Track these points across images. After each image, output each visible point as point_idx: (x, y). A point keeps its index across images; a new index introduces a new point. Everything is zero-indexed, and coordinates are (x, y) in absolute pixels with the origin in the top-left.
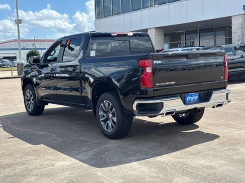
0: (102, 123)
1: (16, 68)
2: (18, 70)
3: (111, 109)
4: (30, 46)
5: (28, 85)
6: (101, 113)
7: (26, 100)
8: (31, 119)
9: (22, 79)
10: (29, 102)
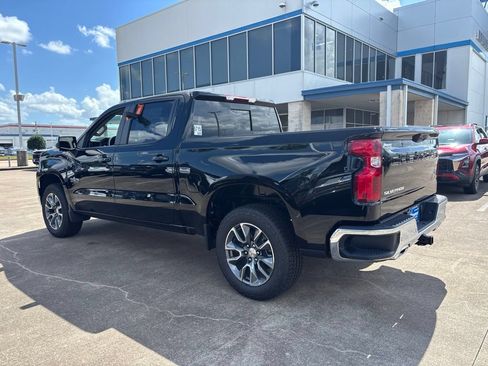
0: (233, 268)
1: (16, 157)
2: (18, 159)
3: (260, 241)
4: (30, 131)
5: (51, 186)
6: (230, 246)
7: (47, 212)
8: (61, 245)
9: (38, 175)
10: (53, 215)
